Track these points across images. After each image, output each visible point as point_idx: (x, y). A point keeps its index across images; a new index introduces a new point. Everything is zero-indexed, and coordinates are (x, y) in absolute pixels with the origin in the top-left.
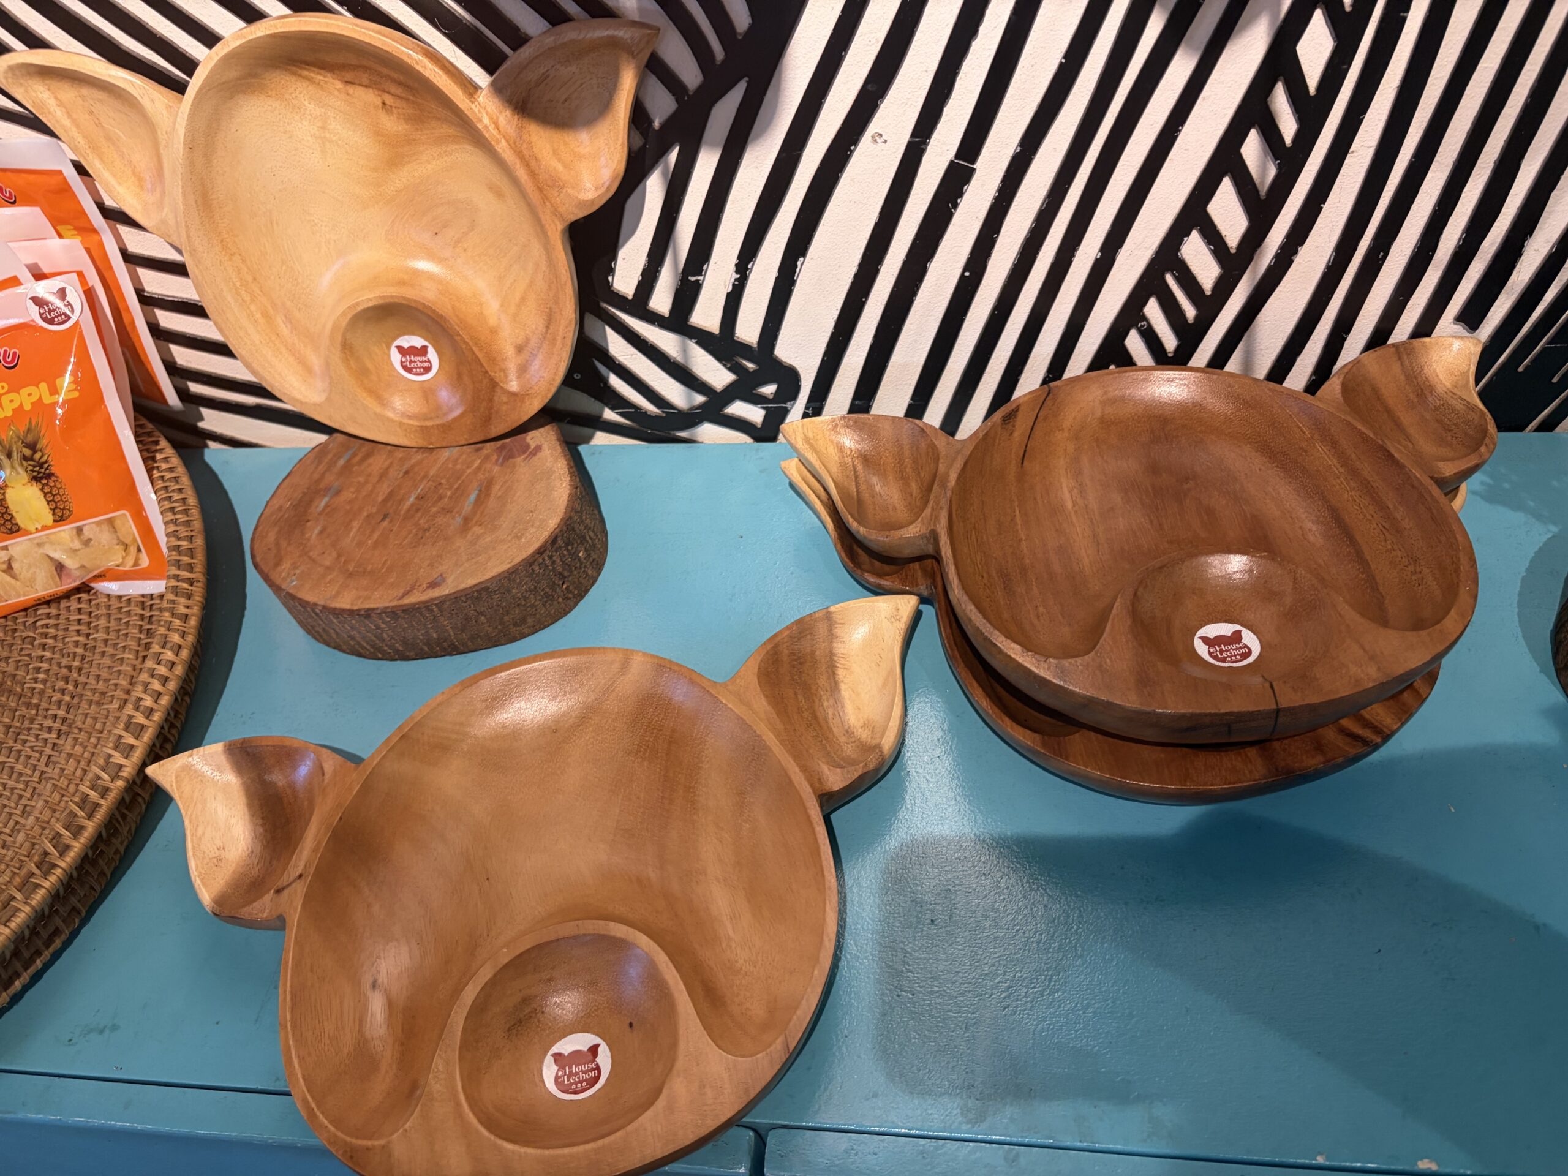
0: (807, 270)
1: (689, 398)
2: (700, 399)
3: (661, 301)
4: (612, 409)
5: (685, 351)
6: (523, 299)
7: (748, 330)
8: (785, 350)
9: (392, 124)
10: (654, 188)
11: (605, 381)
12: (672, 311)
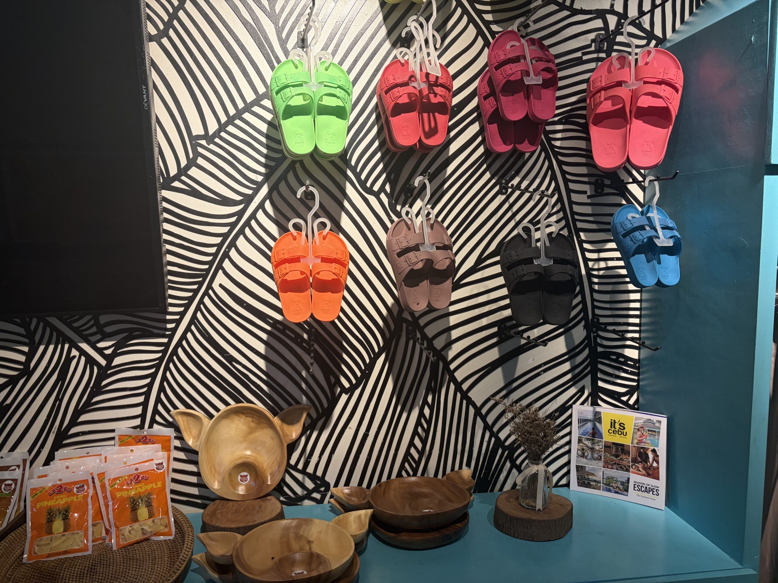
0: (334, 457)
1: (303, 492)
2: (305, 492)
3: (300, 466)
4: (283, 496)
5: (304, 479)
6: (273, 462)
7: (319, 473)
8: (327, 478)
9: (253, 425)
10: (303, 439)
11: (283, 488)
12: (302, 469)
